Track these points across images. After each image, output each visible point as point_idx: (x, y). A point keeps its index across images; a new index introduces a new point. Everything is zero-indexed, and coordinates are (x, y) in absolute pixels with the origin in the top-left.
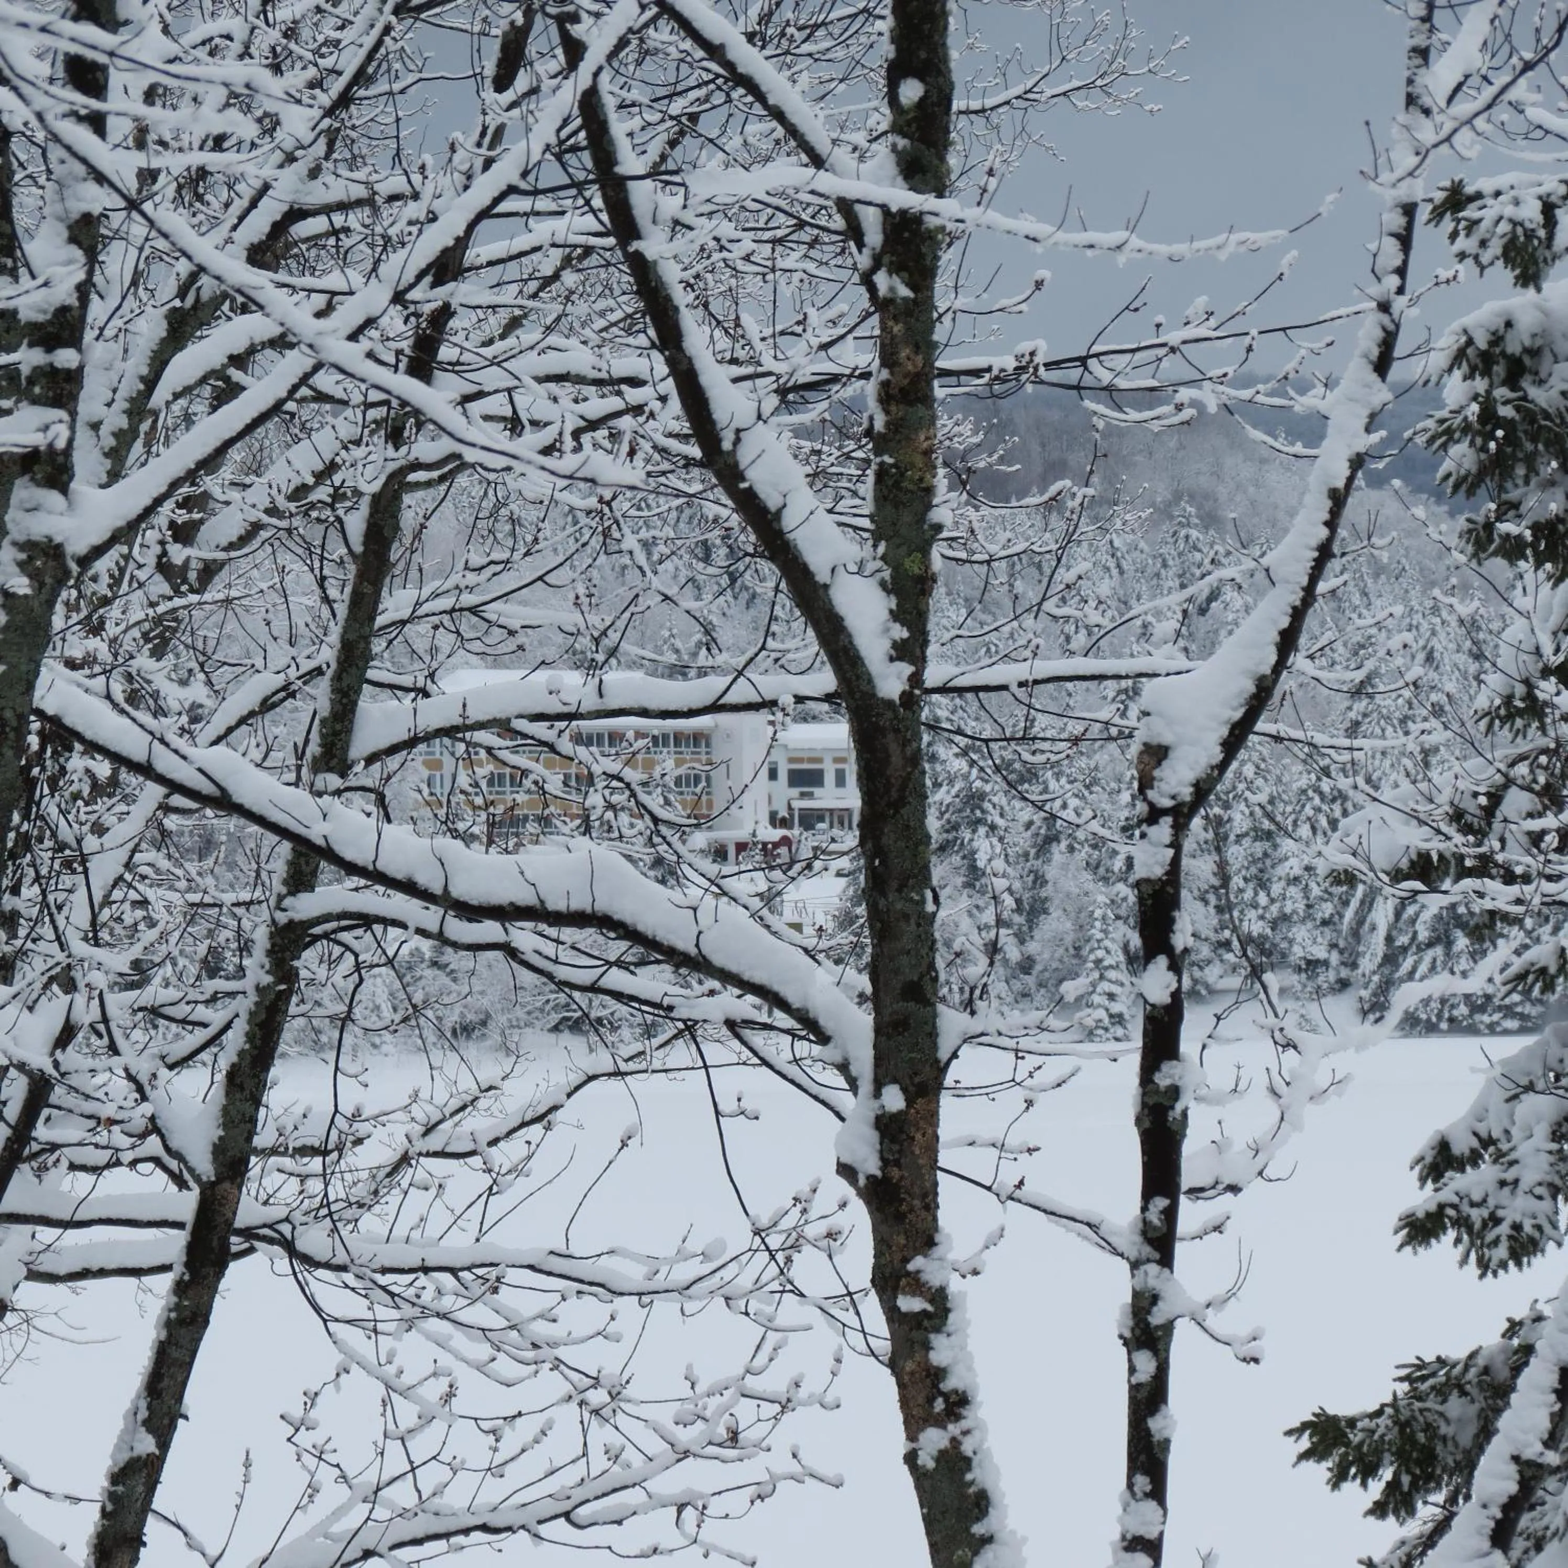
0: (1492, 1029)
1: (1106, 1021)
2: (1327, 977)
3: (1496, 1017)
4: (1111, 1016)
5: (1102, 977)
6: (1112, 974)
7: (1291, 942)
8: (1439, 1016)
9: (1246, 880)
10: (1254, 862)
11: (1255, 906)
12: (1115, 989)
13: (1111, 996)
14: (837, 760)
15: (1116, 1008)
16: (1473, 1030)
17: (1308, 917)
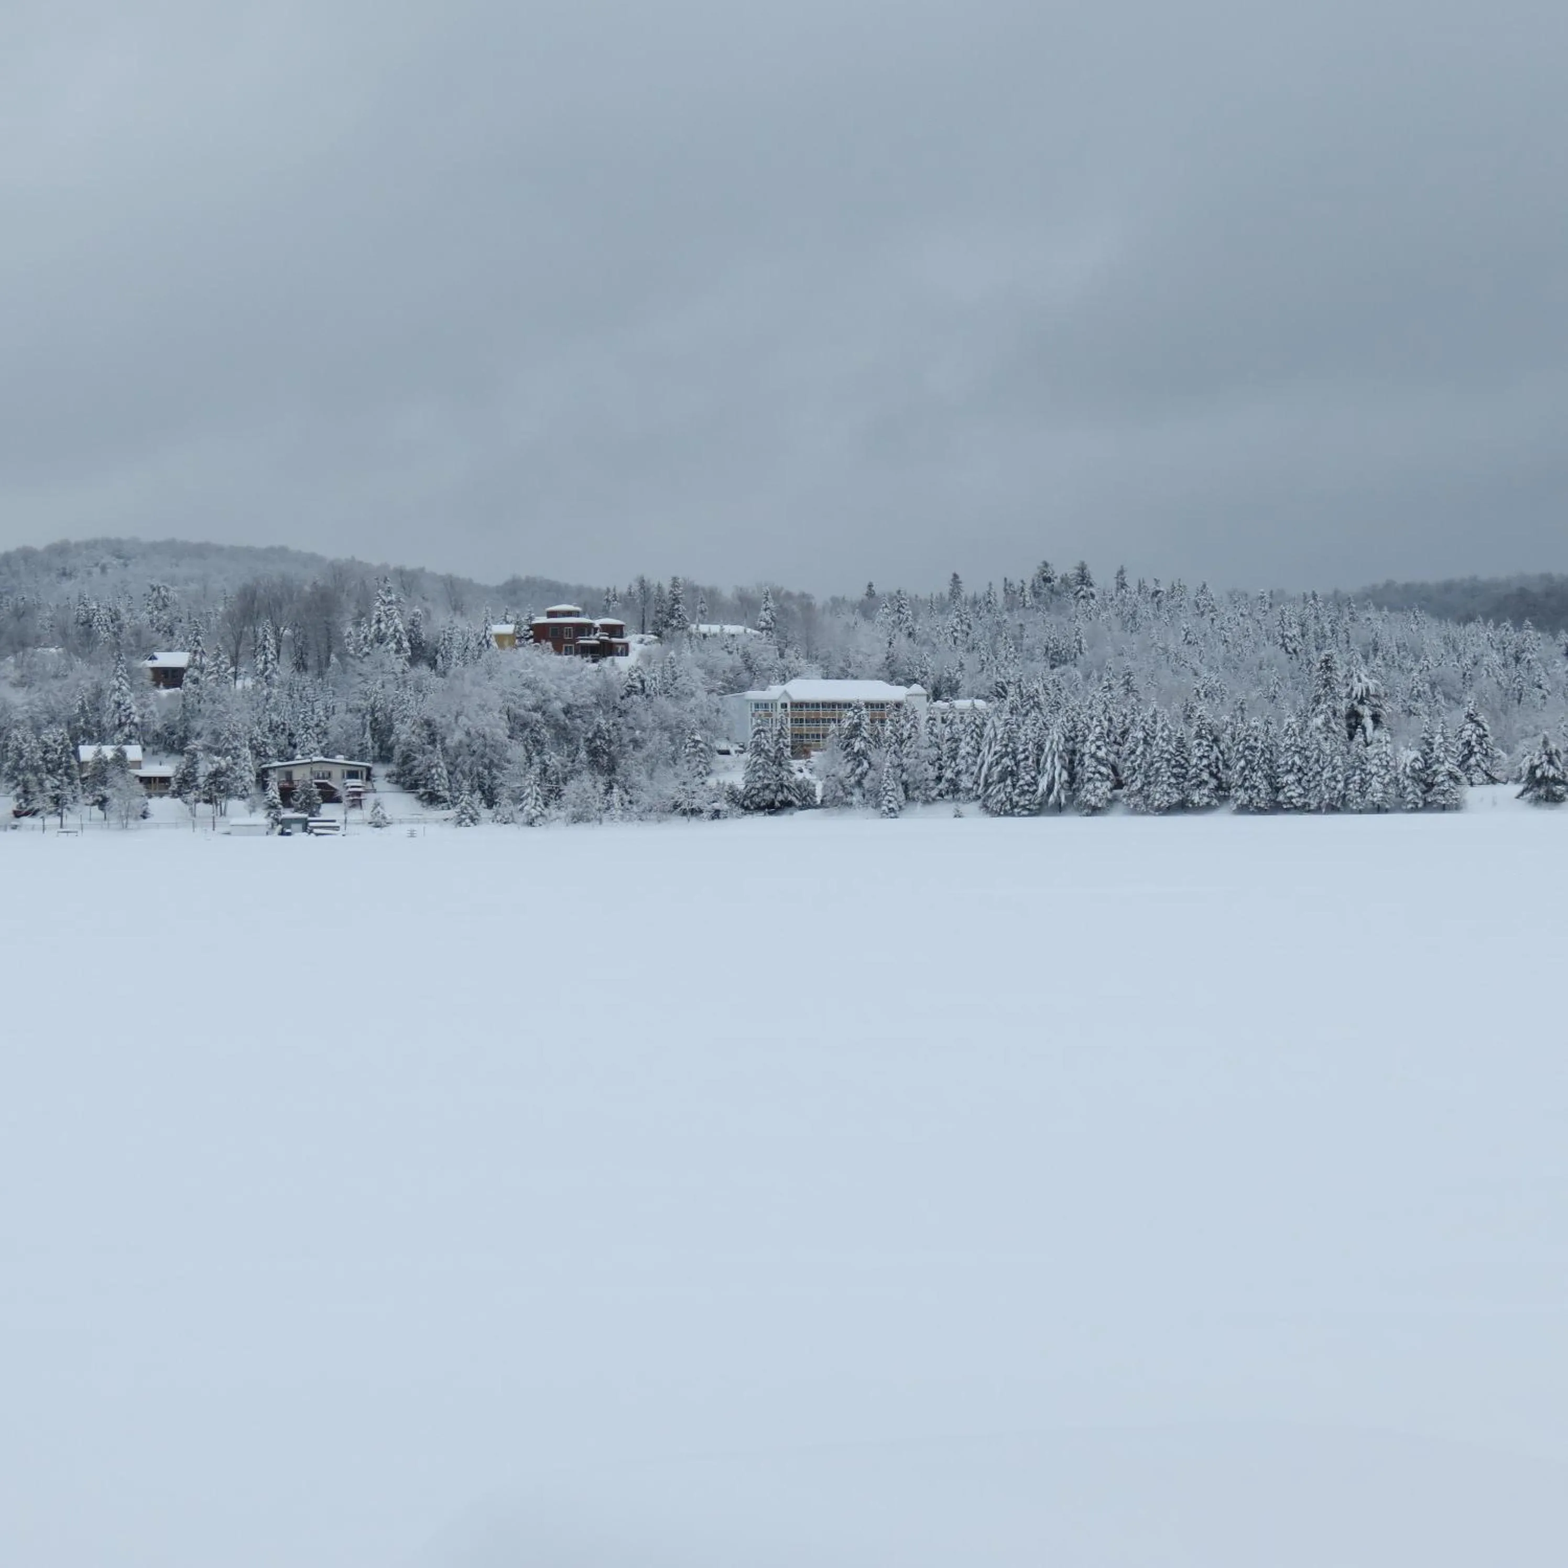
0: (1019, 815)
1: (887, 811)
2: (973, 794)
3: (1019, 810)
4: (890, 809)
5: (886, 794)
6: (890, 793)
7: (961, 781)
8: (1001, 810)
9: (948, 757)
10: (952, 751)
11: (950, 767)
12: (892, 799)
13: (890, 802)
14: (961, 713)
15: (891, 806)
16: (1013, 815)
17: (967, 772)
